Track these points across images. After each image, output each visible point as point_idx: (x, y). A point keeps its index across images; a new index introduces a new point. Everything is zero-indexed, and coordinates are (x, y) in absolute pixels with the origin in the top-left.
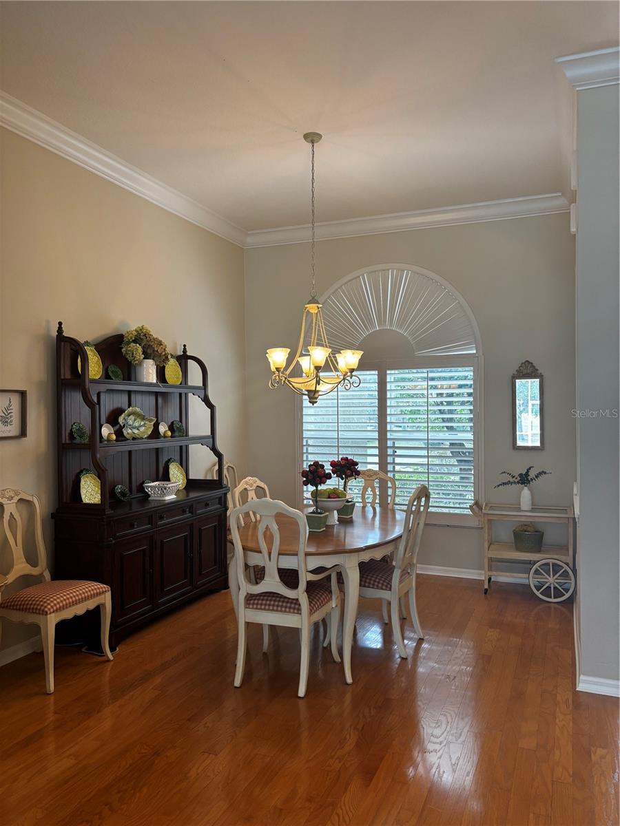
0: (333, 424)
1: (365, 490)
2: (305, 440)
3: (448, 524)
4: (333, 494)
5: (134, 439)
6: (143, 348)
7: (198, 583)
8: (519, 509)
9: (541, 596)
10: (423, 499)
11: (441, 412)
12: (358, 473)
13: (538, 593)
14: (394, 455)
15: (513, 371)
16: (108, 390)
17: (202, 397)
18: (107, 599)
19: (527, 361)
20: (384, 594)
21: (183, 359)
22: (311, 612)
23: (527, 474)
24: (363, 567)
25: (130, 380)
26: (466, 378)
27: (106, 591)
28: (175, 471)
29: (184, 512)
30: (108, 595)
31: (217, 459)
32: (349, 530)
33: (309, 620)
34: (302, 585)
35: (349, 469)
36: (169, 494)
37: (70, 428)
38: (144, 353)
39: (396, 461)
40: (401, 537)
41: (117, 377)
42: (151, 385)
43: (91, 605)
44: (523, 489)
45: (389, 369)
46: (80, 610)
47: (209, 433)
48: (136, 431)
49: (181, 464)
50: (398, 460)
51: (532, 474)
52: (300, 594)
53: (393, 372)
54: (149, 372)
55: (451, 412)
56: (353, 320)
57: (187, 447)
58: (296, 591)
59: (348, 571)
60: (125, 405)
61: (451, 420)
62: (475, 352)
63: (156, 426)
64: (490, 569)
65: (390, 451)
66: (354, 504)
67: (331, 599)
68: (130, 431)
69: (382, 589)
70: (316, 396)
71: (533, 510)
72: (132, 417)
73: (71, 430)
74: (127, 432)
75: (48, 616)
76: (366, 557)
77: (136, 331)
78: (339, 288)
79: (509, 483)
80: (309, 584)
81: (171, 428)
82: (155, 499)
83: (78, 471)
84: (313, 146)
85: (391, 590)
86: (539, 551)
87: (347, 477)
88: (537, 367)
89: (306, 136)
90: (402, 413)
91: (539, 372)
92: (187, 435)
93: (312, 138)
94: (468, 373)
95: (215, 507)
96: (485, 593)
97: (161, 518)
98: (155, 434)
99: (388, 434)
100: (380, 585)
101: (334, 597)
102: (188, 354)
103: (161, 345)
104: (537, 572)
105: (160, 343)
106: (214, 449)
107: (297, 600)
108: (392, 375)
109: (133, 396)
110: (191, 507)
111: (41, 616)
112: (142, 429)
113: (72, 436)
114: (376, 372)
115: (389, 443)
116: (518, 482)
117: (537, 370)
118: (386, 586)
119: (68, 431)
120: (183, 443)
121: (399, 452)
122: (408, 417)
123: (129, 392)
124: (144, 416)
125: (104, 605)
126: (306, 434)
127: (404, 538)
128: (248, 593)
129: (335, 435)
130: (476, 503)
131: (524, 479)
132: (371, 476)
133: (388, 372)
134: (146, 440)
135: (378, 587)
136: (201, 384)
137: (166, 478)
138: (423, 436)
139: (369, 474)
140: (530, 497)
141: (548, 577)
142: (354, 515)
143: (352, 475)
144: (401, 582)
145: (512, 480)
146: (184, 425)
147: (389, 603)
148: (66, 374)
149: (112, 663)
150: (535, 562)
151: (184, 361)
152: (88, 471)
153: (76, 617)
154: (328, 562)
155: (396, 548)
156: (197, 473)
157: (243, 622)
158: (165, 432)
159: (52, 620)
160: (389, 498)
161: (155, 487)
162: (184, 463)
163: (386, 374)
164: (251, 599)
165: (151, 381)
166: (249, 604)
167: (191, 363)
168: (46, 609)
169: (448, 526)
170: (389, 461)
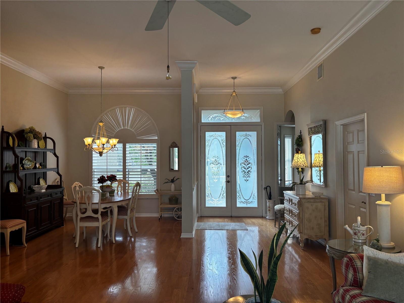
0: (105, 163)
1: (118, 186)
2: (93, 170)
3: (147, 198)
4: (108, 186)
5: (28, 169)
6: (33, 135)
7: (53, 223)
8: (171, 191)
9: (177, 219)
10: (138, 187)
11: (147, 159)
12: (116, 180)
13: (176, 218)
14: (129, 174)
15: (170, 145)
16: (22, 151)
17: (53, 153)
18: (25, 225)
19: (174, 142)
20: (125, 217)
21: (45, 138)
22: (102, 221)
23: (173, 179)
24: (119, 207)
25: (26, 147)
26: (154, 147)
27: (25, 222)
28: (42, 182)
29: (48, 196)
30: (25, 224)
31: (59, 177)
32: (113, 198)
33: (102, 224)
34: (100, 213)
35: (113, 178)
36: (43, 189)
37: (6, 165)
38: (34, 137)
39: (129, 177)
40: (131, 198)
41: (22, 146)
42: (35, 149)
43: (20, 227)
44: (172, 184)
45: (127, 143)
46: (17, 228)
47: (56, 167)
48: (28, 166)
49: (44, 179)
50: (130, 176)
51: (175, 179)
52: (99, 216)
53: (128, 144)
54: (35, 144)
55: (151, 159)
56: (114, 125)
57: (46, 172)
58: (97, 215)
59: (114, 208)
60: (24, 157)
61: (151, 162)
62: (157, 138)
63: (36, 164)
64: (161, 211)
65: (127, 173)
66: (115, 190)
67: (108, 218)
68: (26, 166)
69: (124, 215)
70: (102, 153)
71: (175, 191)
72: (27, 161)
73: (6, 166)
74: (25, 166)
75: (8, 229)
76: (120, 204)
77: (29, 128)
78: (108, 112)
79: (168, 182)
80: (102, 212)
81: (41, 165)
82: (37, 191)
83: (8, 181)
84: (101, 70)
85: (127, 215)
86: (177, 204)
87: (112, 181)
88: (177, 144)
89: (99, 67)
90: (132, 159)
91: (178, 145)
92: (46, 168)
93: (101, 68)
94: (155, 145)
95: (59, 195)
96: (159, 220)
97: (41, 198)
98: (35, 167)
99: (127, 167)
100: (124, 214)
101: (109, 218)
102: (47, 136)
103: (41, 134)
104: (176, 211)
105: (40, 133)
106: (58, 173)
107: (98, 217)
108: (128, 146)
109: (27, 153)
110: (51, 194)
111: (5, 229)
112: (30, 165)
113: (6, 167)
114: (122, 144)
115: (127, 170)
116: (170, 182)
117: (177, 145)
118: (126, 214)
119: (5, 166)
120: (45, 171)
121: (130, 173)
122: (134, 160)
123: (26, 152)
124: (32, 160)
125: (24, 227)
126: (93, 167)
127: (132, 199)
128: (81, 217)
129: (106, 167)
130: (157, 190)
131: (173, 181)
132: (120, 182)
133: (127, 144)
134: (32, 170)
135: (123, 215)
136: (53, 148)
137: (39, 183)
138: (140, 167)
139: (120, 181)
140: (174, 187)
141: (178, 212)
142: (115, 194)
143: (114, 181)
144: (130, 213)
145: (168, 181)
146: (45, 164)
147: (127, 220)
148: (5, 145)
149: (26, 248)
150: (175, 208)
151: (45, 139)
152: (12, 181)
153: (15, 230)
154: (108, 205)
155: (129, 202)
156: (50, 182)
157: (79, 226)
158: (39, 167)
159: (9, 230)
160: (127, 190)
161: (36, 187)
162: (45, 178)
163: (126, 145)
164: (82, 219)
165: (35, 147)
166: (81, 221)
167: (48, 140)
168: (7, 227)
169: (148, 199)
170: (127, 177)
